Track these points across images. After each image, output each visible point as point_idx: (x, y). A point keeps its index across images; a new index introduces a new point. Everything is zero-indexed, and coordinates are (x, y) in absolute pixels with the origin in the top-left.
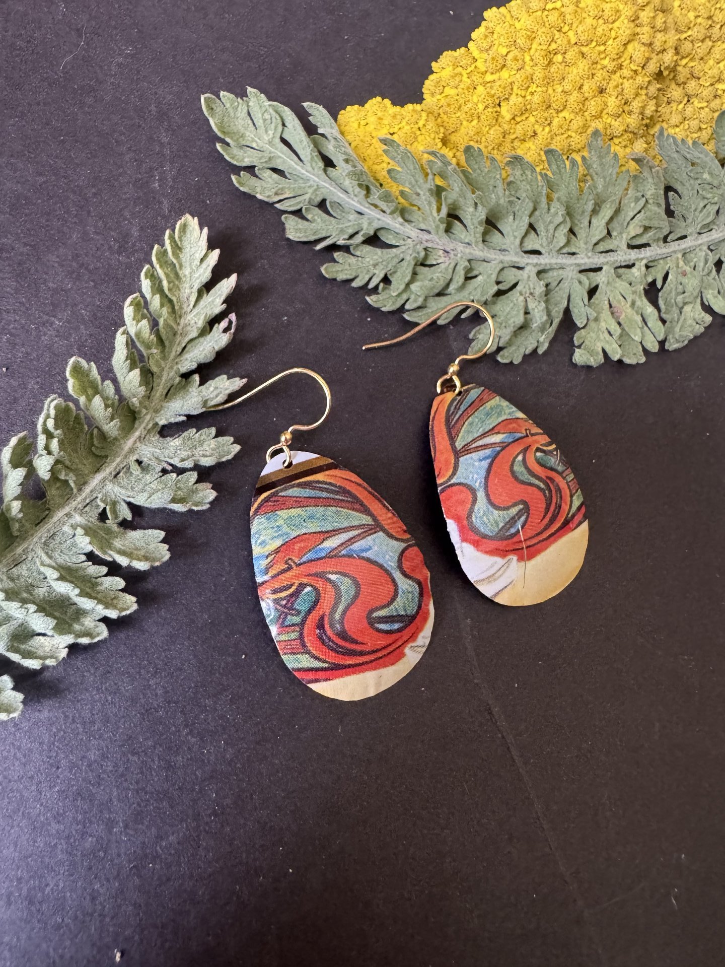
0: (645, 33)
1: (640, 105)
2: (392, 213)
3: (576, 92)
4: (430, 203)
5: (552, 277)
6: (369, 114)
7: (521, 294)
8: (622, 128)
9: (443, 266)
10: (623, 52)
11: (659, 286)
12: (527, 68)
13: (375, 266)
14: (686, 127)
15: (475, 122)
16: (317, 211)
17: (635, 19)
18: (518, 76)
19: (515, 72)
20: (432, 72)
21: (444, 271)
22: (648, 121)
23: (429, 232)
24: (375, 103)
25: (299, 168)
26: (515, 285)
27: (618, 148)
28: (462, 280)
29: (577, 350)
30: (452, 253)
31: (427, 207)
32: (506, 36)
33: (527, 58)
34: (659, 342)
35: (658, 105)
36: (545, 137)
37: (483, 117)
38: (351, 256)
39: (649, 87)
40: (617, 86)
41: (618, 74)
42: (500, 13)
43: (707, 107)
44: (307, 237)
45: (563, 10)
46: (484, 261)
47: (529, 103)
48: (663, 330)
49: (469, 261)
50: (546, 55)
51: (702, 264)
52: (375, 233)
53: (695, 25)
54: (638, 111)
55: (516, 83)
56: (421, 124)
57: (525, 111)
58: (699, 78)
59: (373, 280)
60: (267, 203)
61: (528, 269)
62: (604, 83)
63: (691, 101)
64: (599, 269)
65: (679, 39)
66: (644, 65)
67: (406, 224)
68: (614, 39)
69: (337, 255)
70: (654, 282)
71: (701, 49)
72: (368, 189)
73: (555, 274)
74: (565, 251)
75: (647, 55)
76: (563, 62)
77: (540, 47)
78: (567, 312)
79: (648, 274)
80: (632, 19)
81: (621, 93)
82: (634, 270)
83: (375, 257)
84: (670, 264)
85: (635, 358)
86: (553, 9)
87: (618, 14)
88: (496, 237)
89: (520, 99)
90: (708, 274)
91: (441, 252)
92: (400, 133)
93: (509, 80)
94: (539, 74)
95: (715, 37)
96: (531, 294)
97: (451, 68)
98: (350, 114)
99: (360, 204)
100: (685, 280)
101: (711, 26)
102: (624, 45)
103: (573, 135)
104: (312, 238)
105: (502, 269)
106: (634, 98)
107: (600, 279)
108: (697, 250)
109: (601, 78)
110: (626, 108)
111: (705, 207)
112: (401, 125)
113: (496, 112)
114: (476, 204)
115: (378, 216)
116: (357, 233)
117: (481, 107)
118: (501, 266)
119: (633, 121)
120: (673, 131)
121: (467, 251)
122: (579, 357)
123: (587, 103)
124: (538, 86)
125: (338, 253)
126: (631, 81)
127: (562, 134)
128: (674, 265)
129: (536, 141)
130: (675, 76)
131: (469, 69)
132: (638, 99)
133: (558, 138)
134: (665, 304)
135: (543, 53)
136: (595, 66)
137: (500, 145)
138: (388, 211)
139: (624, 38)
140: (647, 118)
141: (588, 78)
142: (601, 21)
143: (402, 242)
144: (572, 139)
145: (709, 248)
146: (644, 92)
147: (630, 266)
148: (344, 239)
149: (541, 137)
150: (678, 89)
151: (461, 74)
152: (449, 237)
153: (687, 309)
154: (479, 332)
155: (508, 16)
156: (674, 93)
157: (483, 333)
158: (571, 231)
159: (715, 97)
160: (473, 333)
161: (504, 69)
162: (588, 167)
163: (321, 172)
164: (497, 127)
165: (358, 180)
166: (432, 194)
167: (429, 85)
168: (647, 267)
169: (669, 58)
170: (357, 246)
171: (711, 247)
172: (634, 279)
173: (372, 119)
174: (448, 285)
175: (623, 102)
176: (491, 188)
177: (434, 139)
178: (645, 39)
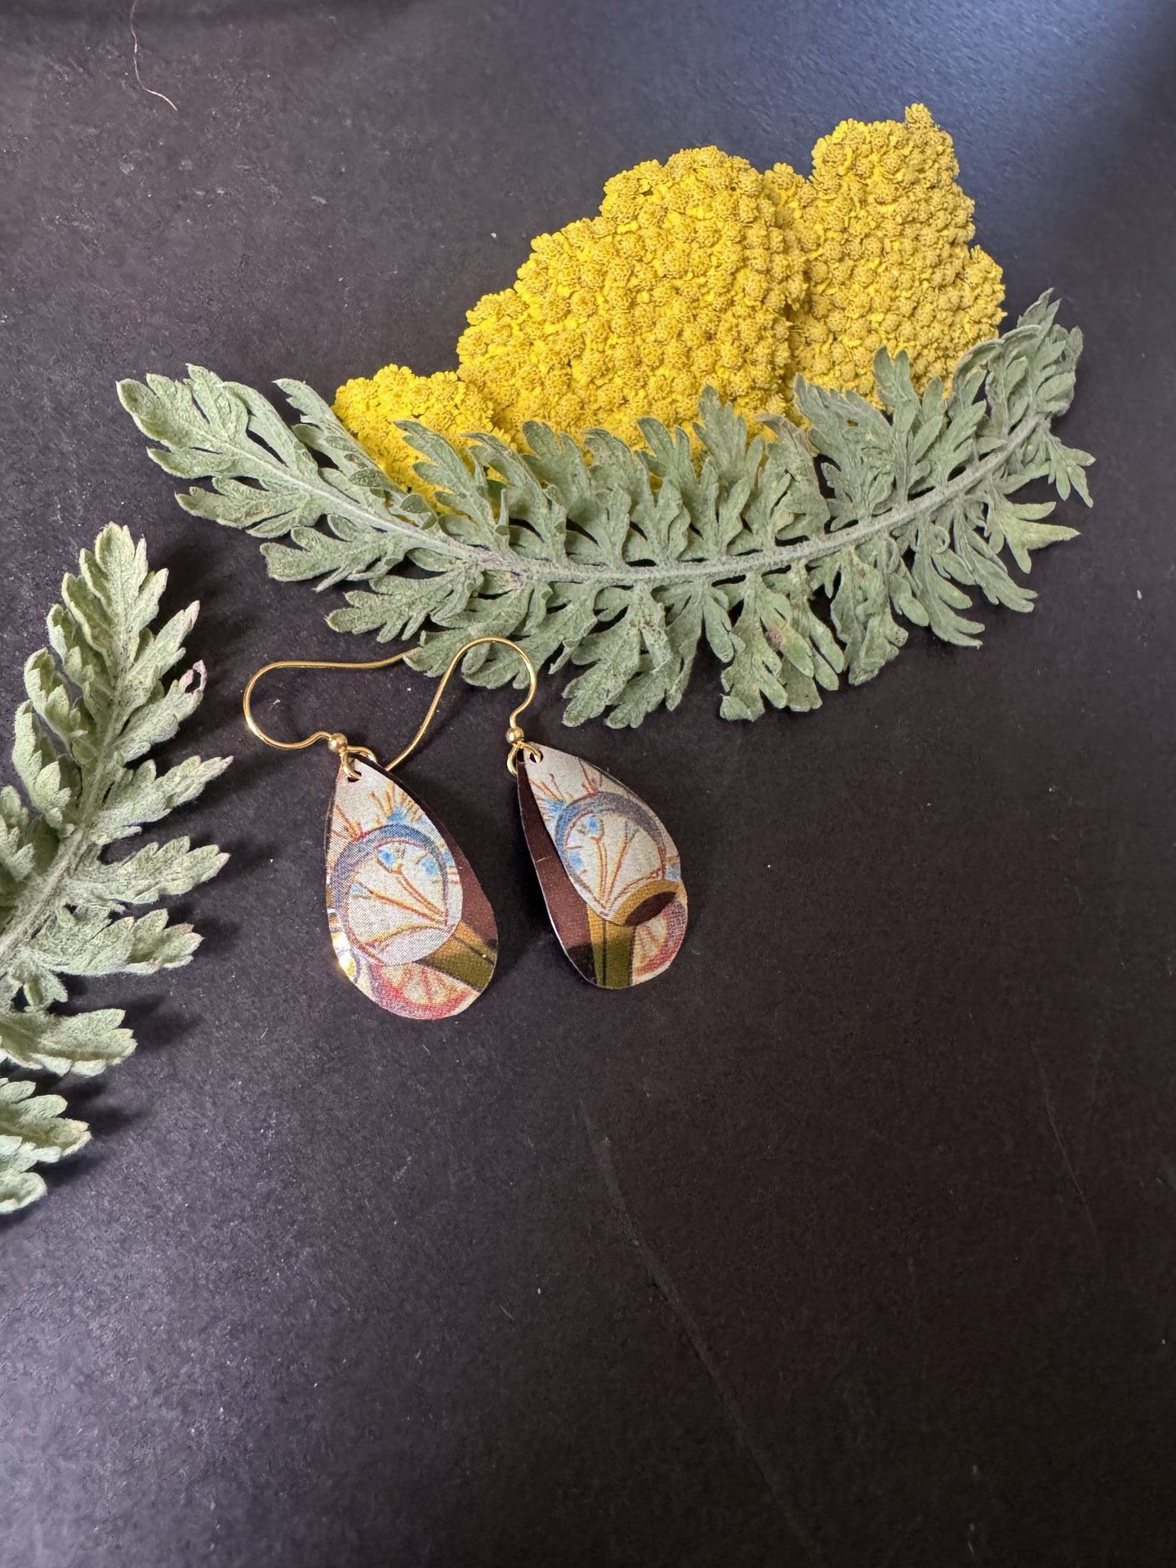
0: (758, 256)
1: (767, 351)
2: (427, 526)
3: (674, 340)
4: (482, 508)
5: (675, 595)
6: (381, 390)
7: (633, 625)
8: (746, 385)
9: (513, 595)
10: (732, 284)
11: (829, 592)
12: (602, 312)
13: (410, 605)
14: (838, 374)
15: (538, 390)
16: (314, 533)
17: (742, 240)
18: (589, 324)
19: (585, 319)
20: (468, 325)
21: (515, 602)
22: (782, 372)
23: (487, 549)
24: (388, 375)
25: (280, 473)
26: (623, 612)
27: (745, 410)
28: (543, 612)
29: (725, 698)
30: (525, 574)
31: (479, 513)
32: (566, 271)
33: (600, 300)
34: (838, 675)
35: (792, 349)
36: (641, 404)
37: (547, 382)
38: (372, 595)
39: (776, 327)
40: (730, 329)
41: (729, 313)
42: (554, 241)
43: (861, 345)
44: (300, 573)
45: (642, 232)
46: (573, 582)
47: (610, 360)
48: (842, 659)
49: (552, 584)
50: (626, 294)
51: (884, 557)
52: (406, 557)
53: (826, 241)
54: (765, 359)
55: (589, 334)
56: (458, 399)
57: (607, 371)
58: (843, 309)
59: (408, 627)
60: (236, 530)
61: (637, 589)
62: (712, 326)
63: (839, 339)
64: (740, 579)
65: (808, 261)
66: (765, 298)
67: (451, 539)
68: (717, 267)
69: (347, 596)
70: (822, 588)
71: (840, 271)
72: (388, 496)
73: (679, 591)
74: (687, 557)
75: (765, 285)
76: (650, 301)
77: (615, 285)
78: (703, 644)
79: (812, 579)
80: (738, 239)
81: (738, 337)
82: (791, 575)
83: (409, 593)
84: (840, 561)
85: (806, 702)
86: (627, 232)
87: (717, 236)
88: (585, 547)
89: (597, 355)
90: (897, 570)
91: (508, 575)
92: (428, 414)
93: (578, 331)
94: (619, 320)
95: (855, 254)
96: (647, 623)
97: (494, 319)
98: (353, 392)
99: (380, 517)
100: (864, 583)
101: (847, 240)
102: (732, 274)
103: (679, 397)
104: (310, 575)
105: (601, 592)
106: (757, 343)
107: (745, 591)
108: (876, 537)
109: (706, 319)
110: (748, 356)
111: (875, 478)
112: (428, 404)
113: (566, 375)
114: (550, 503)
115: (409, 533)
116: (378, 560)
117: (543, 368)
118: (598, 587)
119: (760, 373)
120: (820, 381)
121: (547, 570)
122: (730, 708)
123: (693, 354)
124: (619, 337)
125: (351, 593)
126: (749, 320)
127: (664, 398)
128: (847, 562)
129: (628, 410)
130: (811, 308)
131: (521, 319)
132: (762, 343)
133: (659, 404)
134: (841, 620)
135: (621, 292)
136: (694, 304)
137: (579, 419)
138: (421, 524)
139: (729, 265)
140: (780, 368)
141: (689, 322)
142: (695, 245)
143: (448, 566)
144: (679, 404)
145: (891, 534)
146: (769, 334)
147: (785, 570)
148: (359, 572)
149: (634, 405)
150: (817, 325)
151: (509, 326)
152: (518, 553)
153: (874, 623)
154: (576, 687)
155: (566, 246)
156: (813, 330)
157: (584, 688)
158: (693, 528)
159: (870, 331)
160: (567, 689)
161: (570, 316)
162: (704, 438)
163: (315, 476)
164: (569, 395)
165: (369, 484)
166: (482, 495)
167: (465, 344)
168: (809, 568)
169: (797, 286)
170: (379, 580)
171: (896, 533)
172: (792, 588)
173: (386, 398)
174: (523, 623)
175: (742, 348)
176: (570, 477)
177: (480, 419)
178: (759, 264)
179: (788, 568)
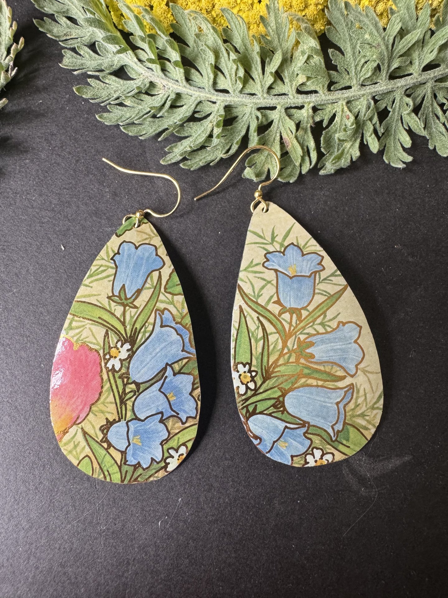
7: (211, 122)
9: (161, 96)
11: (325, 124)
16: (87, 49)
21: (160, 100)
23: (153, 70)
26: (209, 115)
28: (169, 107)
29: (248, 168)
30: (167, 86)
38: (102, 83)
46: (187, 95)
49: (176, 94)
52: (121, 68)
60: (55, 41)
61: (218, 104)
64: (273, 108)
70: (322, 121)
74: (246, 92)
79: (315, 115)
82: (303, 111)
83: (117, 85)
84: (336, 108)
88: (196, 76)
91: (161, 86)
107: (274, 115)
108: (362, 99)
111: (366, 62)
118: (199, 100)
122: (248, 174)
125: (90, 80)
128: (340, 110)
134: (325, 140)
143: (137, 77)
145: (373, 98)
147: (300, 108)
152: (165, 75)
154: (175, 147)
157: (179, 148)
158: (251, 76)
160: (169, 147)
162: (266, 25)
168: (315, 109)
170: (105, 76)
172: (302, 119)
179: (302, 107)
